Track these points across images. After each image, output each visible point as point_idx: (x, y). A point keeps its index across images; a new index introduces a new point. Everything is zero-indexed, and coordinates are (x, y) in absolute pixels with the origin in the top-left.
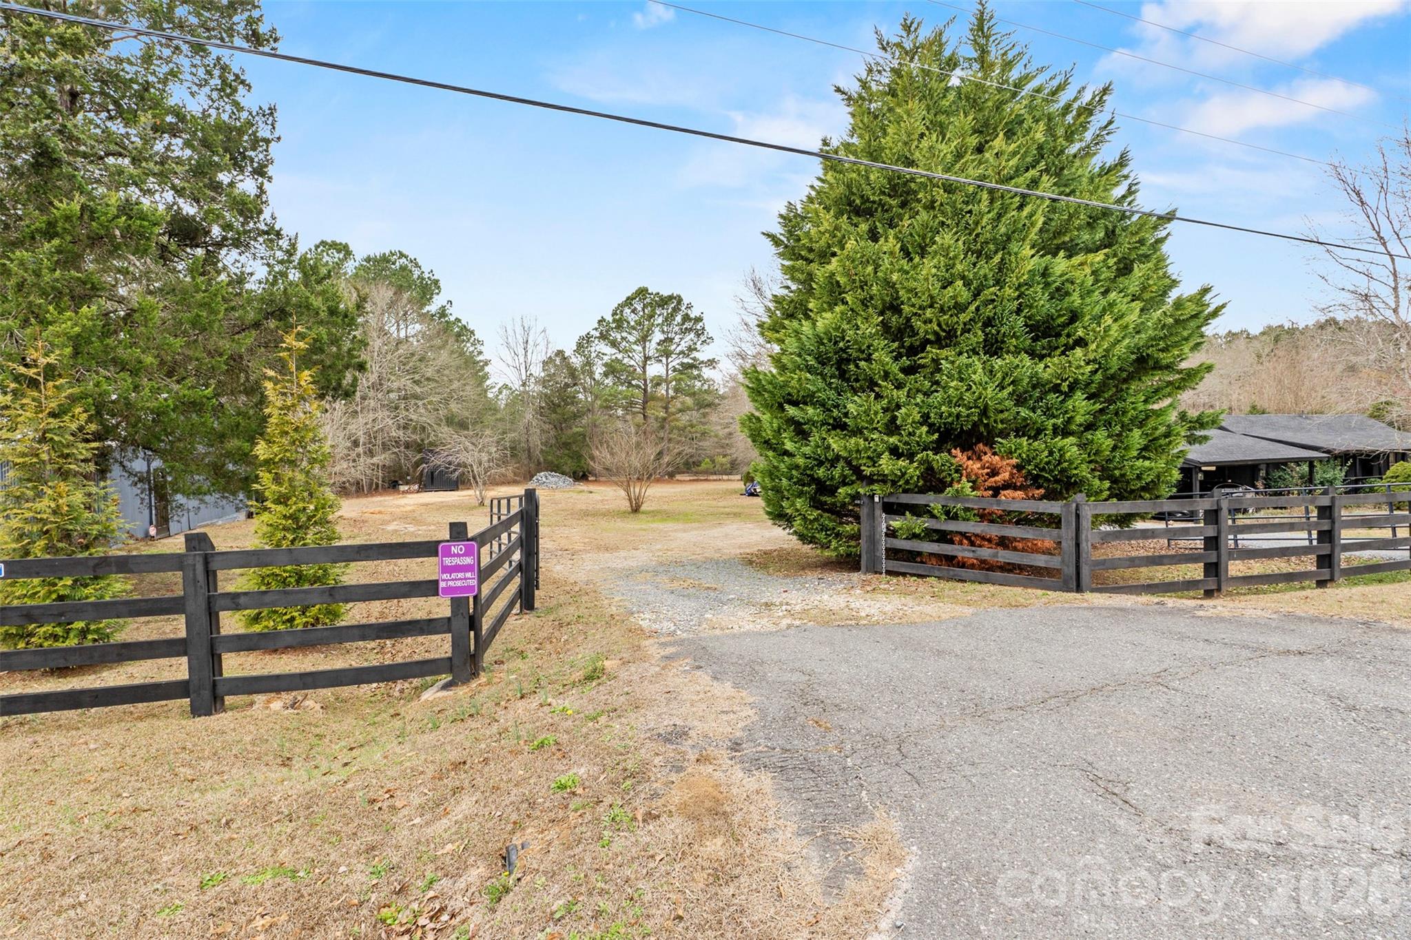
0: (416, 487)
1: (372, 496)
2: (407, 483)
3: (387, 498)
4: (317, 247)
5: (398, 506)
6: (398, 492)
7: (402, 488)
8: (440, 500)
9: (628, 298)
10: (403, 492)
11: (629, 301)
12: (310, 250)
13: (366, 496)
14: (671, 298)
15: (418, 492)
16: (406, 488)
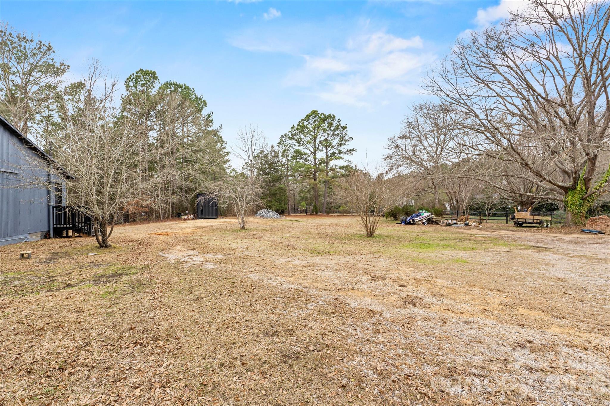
0: (192, 216)
1: (165, 221)
2: (186, 214)
3: (174, 223)
4: (137, 73)
5: (181, 229)
6: (181, 219)
7: (183, 217)
8: (209, 224)
9: (307, 116)
10: (184, 219)
11: (308, 117)
12: (133, 74)
13: (162, 221)
14: (330, 116)
15: (193, 219)
16: (186, 217)
